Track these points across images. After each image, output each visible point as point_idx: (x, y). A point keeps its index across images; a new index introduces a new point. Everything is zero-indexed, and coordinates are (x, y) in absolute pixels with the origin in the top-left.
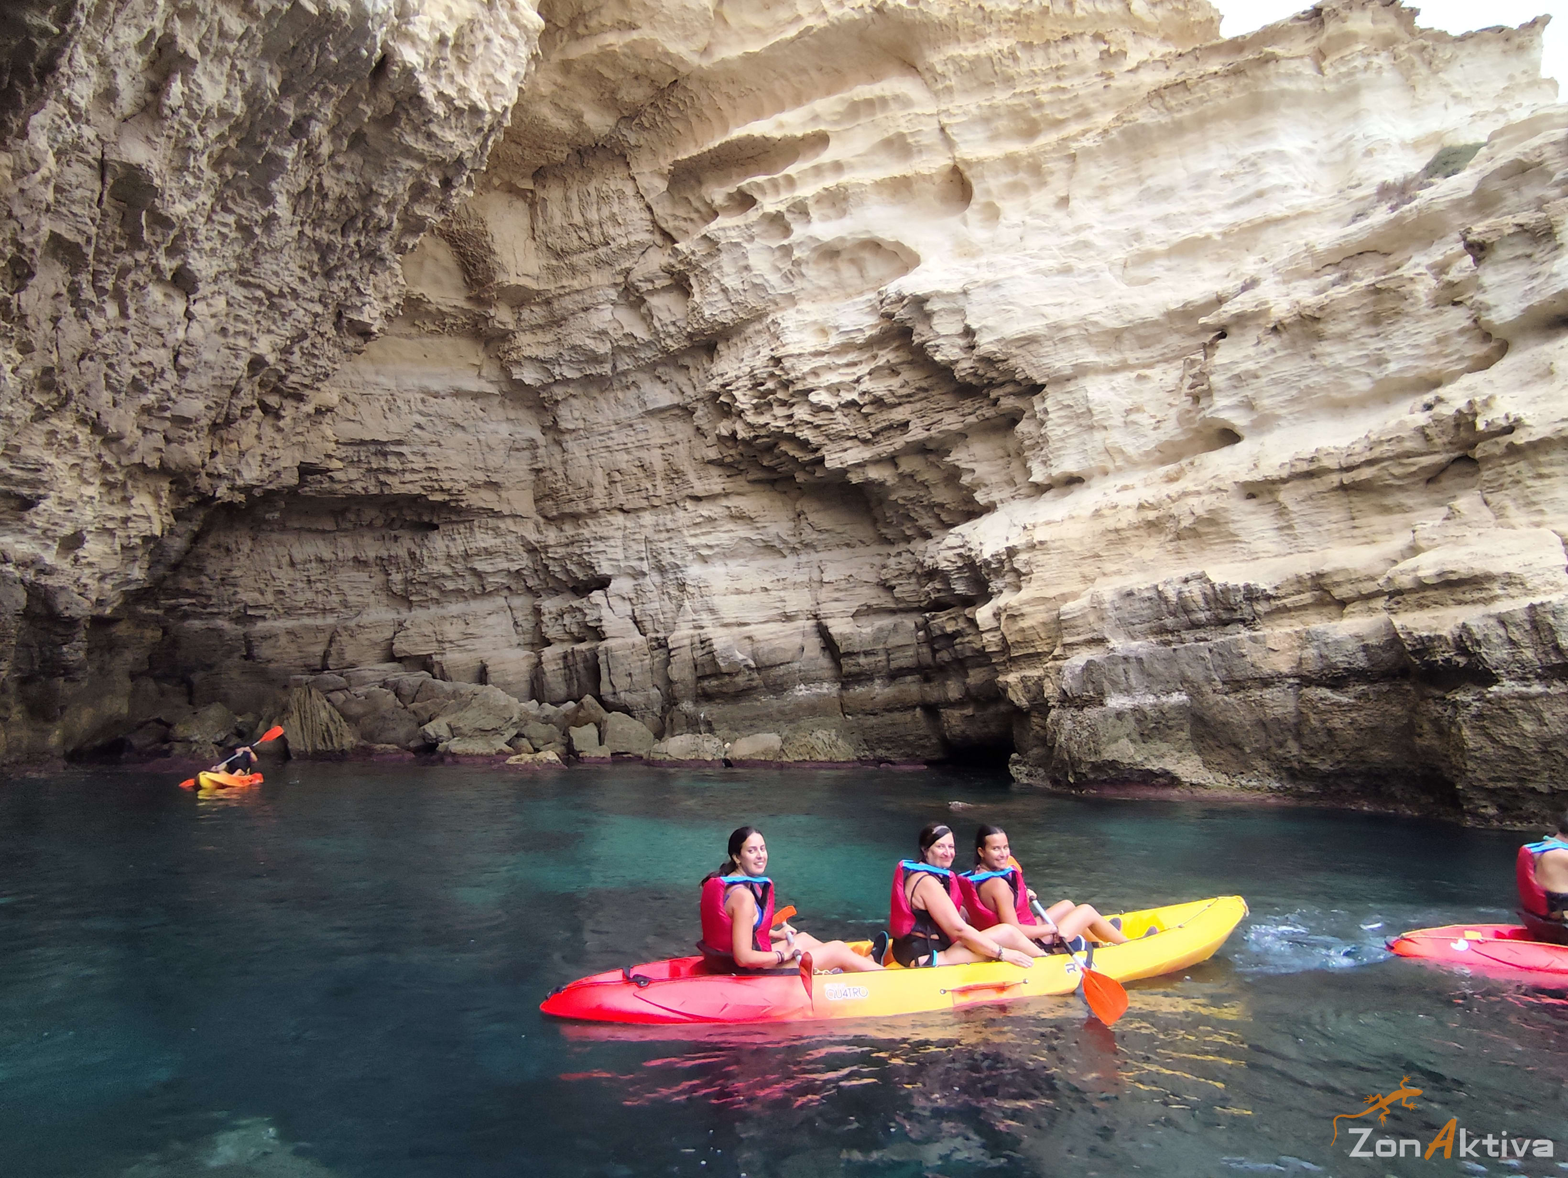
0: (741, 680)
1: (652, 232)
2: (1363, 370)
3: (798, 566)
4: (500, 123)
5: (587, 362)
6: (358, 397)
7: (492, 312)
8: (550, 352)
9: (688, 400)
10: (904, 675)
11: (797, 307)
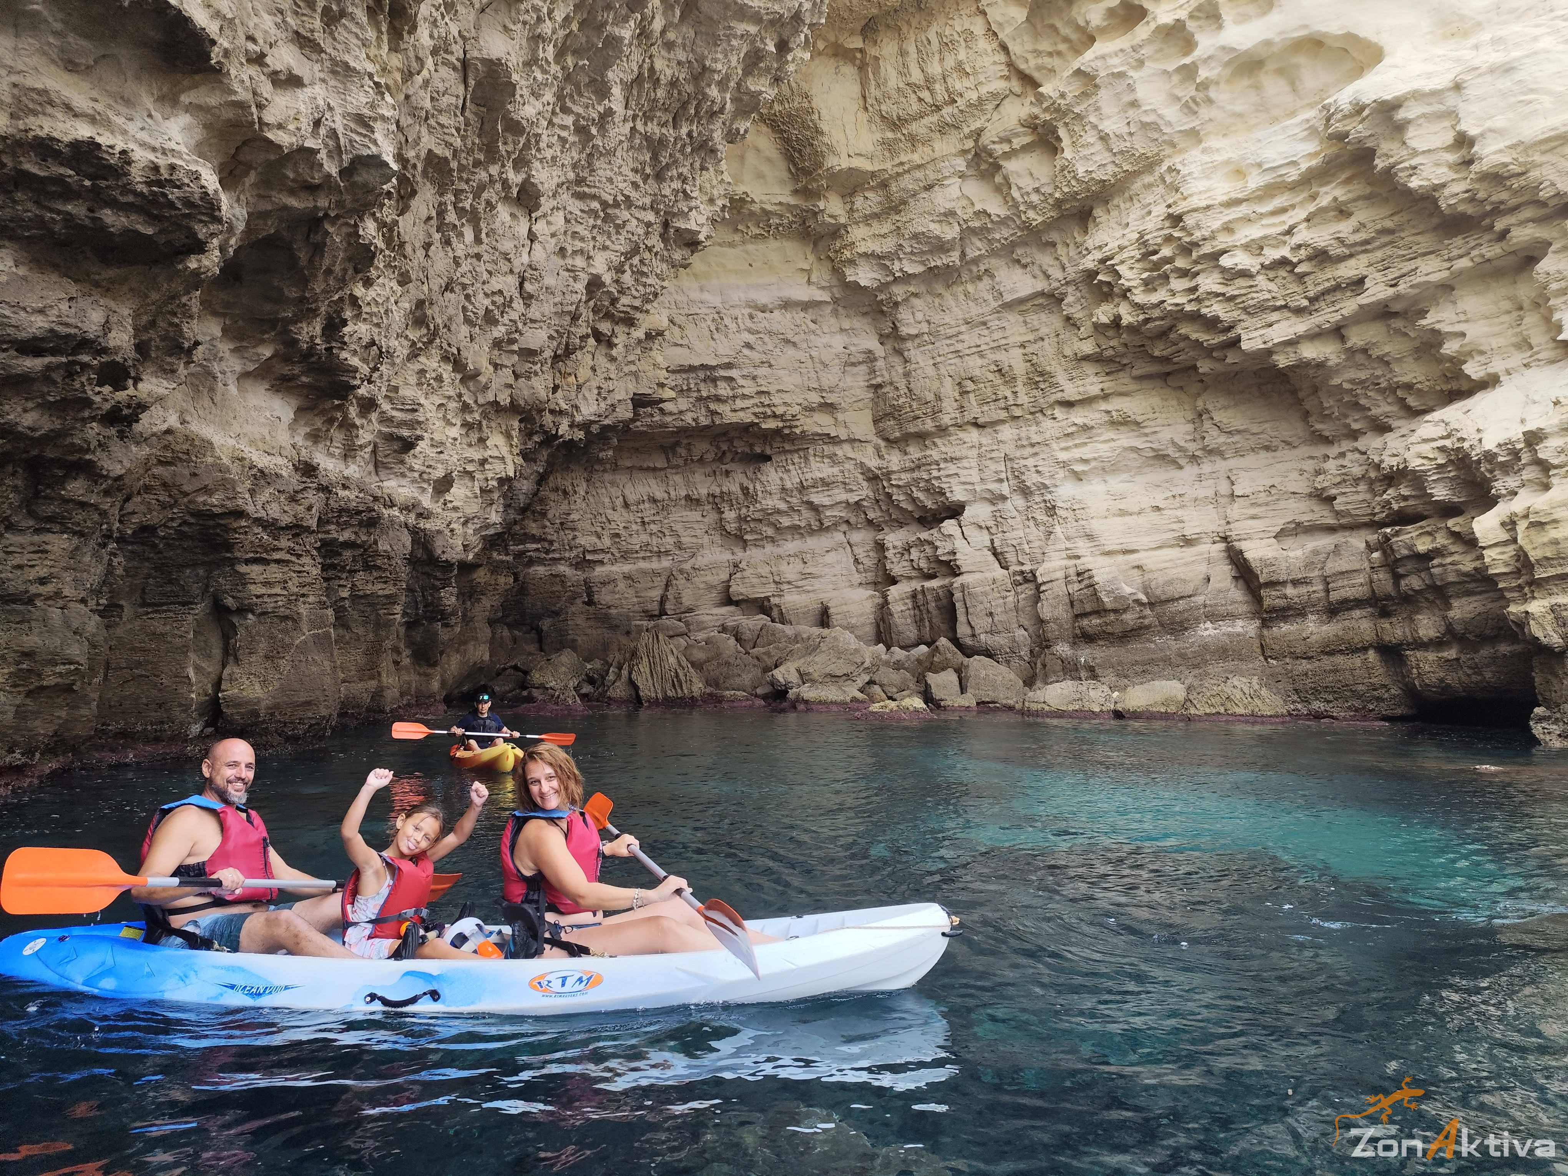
0: (1129, 618)
1: (1008, 78)
3: (1200, 478)
5: (931, 252)
6: (684, 318)
7: (821, 205)
9: (1056, 284)
10: (1349, 609)
11: (1203, 145)
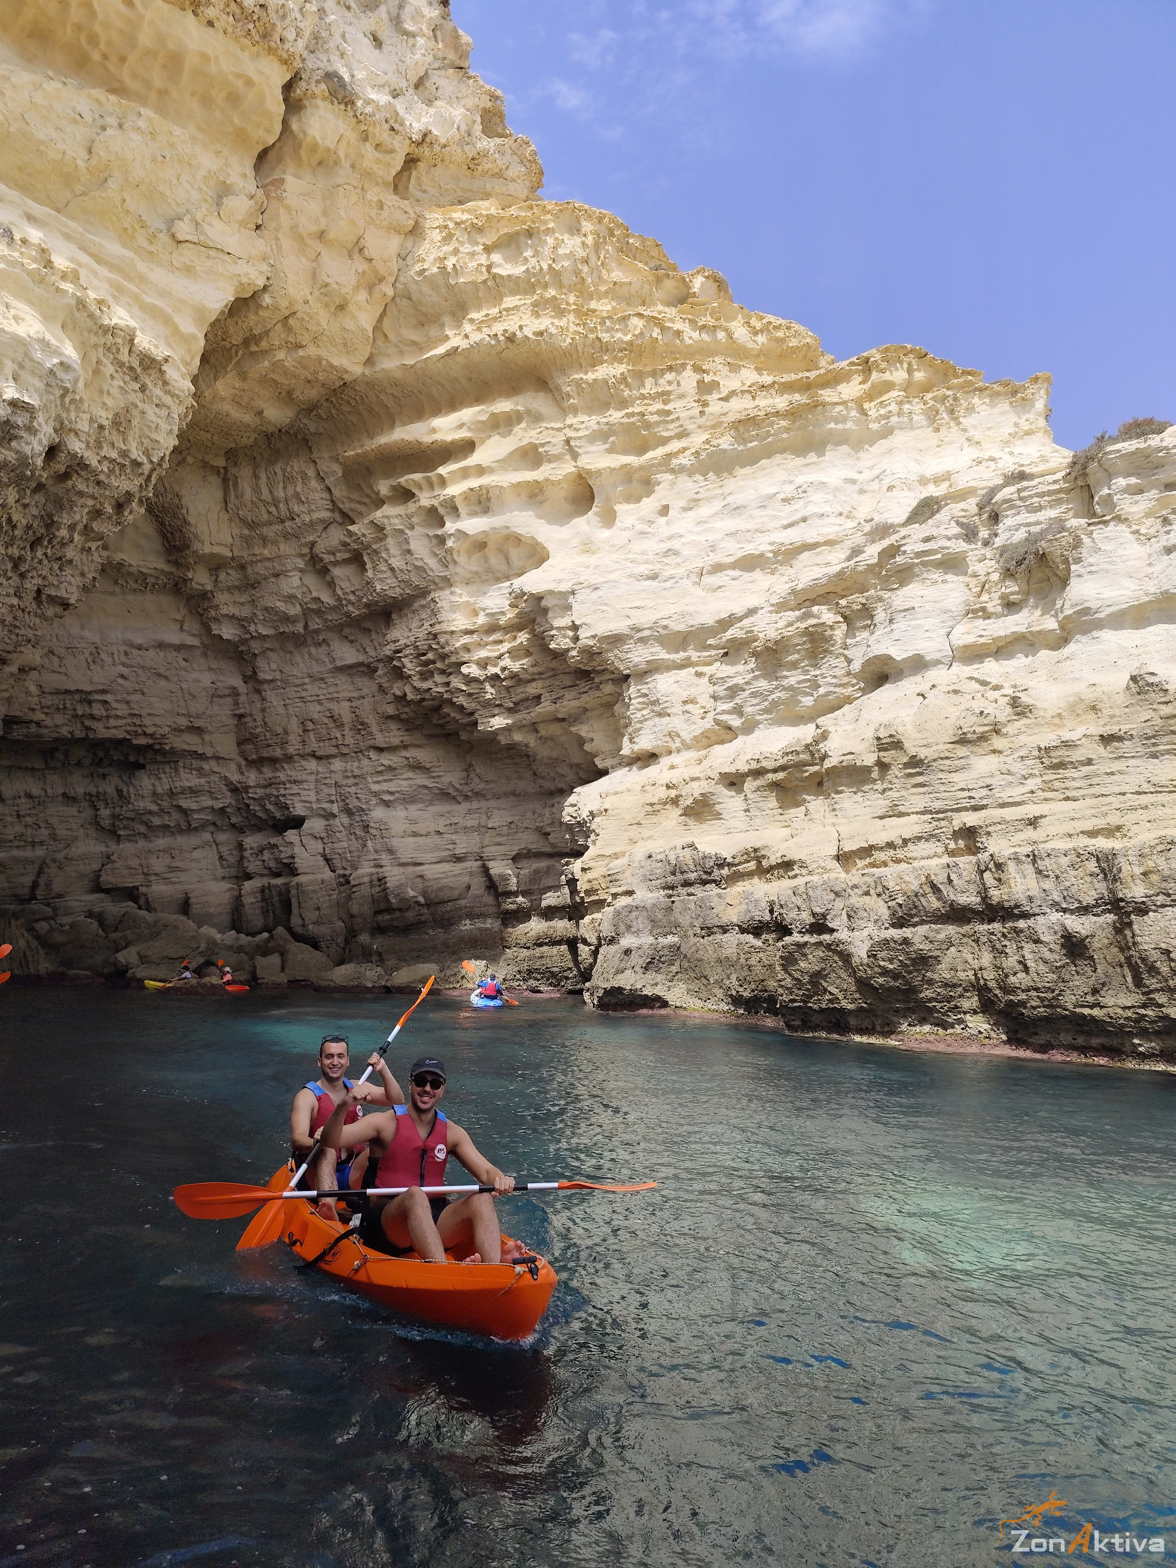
0: (410, 915)
1: (332, 511)
2: (808, 690)
3: (470, 812)
4: (160, 465)
5: (280, 621)
7: (190, 575)
8: (246, 612)
9: (371, 660)
10: (553, 913)
11: (453, 589)
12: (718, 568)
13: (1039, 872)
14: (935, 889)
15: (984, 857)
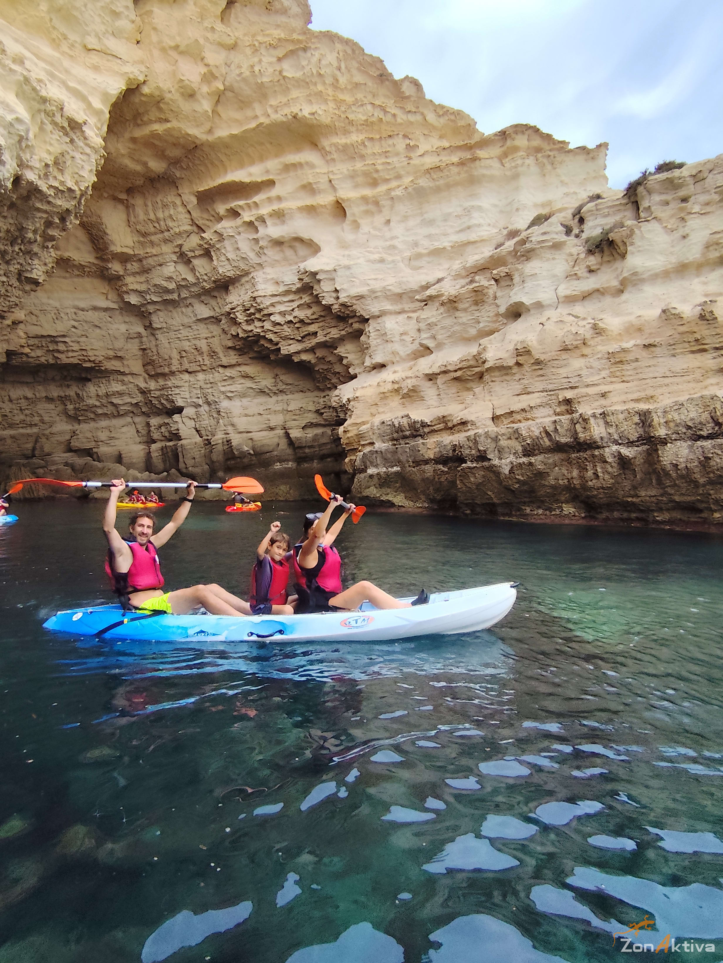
0: (246, 460)
1: (192, 225)
2: (473, 325)
3: (277, 402)
4: (86, 192)
5: (164, 292)
6: (39, 312)
7: (110, 266)
8: (144, 287)
9: (217, 314)
10: (327, 458)
11: (264, 271)
12: (419, 256)
13: (607, 423)
14: (547, 434)
15: (576, 415)
